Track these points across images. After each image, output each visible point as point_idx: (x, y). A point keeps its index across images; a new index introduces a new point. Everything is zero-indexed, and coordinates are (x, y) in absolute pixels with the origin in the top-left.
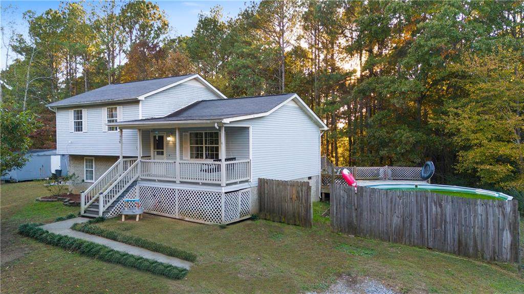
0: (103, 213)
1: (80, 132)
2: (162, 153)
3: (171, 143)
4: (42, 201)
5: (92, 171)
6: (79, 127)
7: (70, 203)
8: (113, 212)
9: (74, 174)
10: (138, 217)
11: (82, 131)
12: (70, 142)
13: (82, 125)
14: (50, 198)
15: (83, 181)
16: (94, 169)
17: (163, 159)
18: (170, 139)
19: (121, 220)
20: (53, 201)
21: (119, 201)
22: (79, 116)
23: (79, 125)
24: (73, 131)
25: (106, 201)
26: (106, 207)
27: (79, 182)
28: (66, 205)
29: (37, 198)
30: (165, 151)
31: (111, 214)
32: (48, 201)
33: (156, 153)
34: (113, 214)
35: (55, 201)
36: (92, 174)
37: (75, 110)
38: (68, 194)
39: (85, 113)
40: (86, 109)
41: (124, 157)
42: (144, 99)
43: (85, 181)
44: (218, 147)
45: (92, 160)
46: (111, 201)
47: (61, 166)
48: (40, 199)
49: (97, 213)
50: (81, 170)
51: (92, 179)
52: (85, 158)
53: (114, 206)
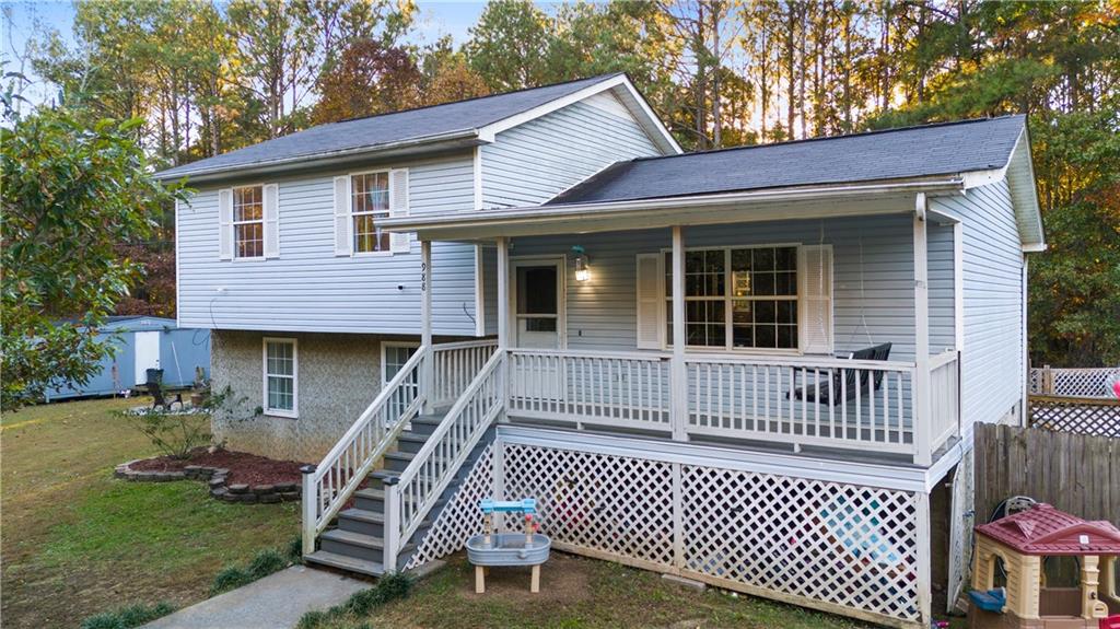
0: (398, 556)
1: (255, 258)
2: (551, 326)
3: (586, 289)
4: (136, 478)
5: (291, 380)
6: (250, 242)
7: (234, 491)
8: (426, 549)
9: (229, 389)
10: (536, 573)
11: (260, 253)
12: (220, 289)
13: (260, 235)
14: (159, 466)
15: (260, 411)
16: (295, 377)
17: (555, 346)
18: (586, 277)
19: (473, 588)
20: (170, 479)
21: (443, 505)
22: (249, 205)
23: (250, 236)
24: (231, 255)
25: (407, 505)
26: (409, 532)
27: (245, 415)
28: (221, 498)
29: (118, 468)
30: (561, 316)
31: (421, 557)
32: (154, 478)
33: (523, 323)
34: (426, 554)
35: (179, 479)
36: (291, 390)
37: (236, 188)
38: (211, 450)
39: (272, 195)
40: (276, 185)
41: (436, 339)
42: (492, 139)
43: (266, 412)
44: (795, 302)
45: (290, 347)
46: (424, 509)
47: (161, 361)
48: (128, 471)
49: (377, 554)
50: (253, 380)
51: (290, 406)
52: (265, 339)
53: (429, 527)
